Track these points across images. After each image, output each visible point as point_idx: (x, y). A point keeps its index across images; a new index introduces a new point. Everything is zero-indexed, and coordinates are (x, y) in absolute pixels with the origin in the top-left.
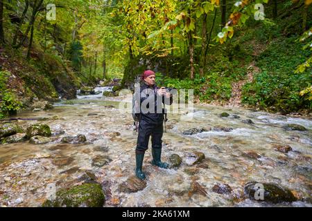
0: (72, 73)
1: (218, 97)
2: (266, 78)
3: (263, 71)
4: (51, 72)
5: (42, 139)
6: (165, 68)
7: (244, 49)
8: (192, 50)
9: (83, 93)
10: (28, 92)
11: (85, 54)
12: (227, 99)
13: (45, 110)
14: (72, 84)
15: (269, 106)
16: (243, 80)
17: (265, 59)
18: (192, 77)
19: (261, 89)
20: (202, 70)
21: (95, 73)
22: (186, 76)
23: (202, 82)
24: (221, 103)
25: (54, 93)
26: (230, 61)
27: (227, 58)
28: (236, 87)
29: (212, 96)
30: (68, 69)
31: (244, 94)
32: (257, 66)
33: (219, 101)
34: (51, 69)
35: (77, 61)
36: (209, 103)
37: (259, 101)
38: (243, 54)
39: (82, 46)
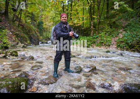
0: (39, 34)
1: (105, 45)
2: (129, 35)
3: (127, 33)
4: (29, 33)
5: (11, 57)
6: (80, 32)
7: (117, 23)
8: (92, 22)
9: (42, 43)
10: (16, 40)
11: (44, 26)
12: (109, 46)
13: (22, 48)
14: (38, 39)
15: (131, 49)
16: (117, 37)
17: (128, 27)
18: (92, 35)
19: (127, 41)
20: (97, 32)
21: (49, 35)
22: (89, 35)
23: (97, 38)
24: (106, 47)
25: (29, 42)
26: (111, 28)
27: (109, 27)
28: (113, 40)
29: (102, 44)
30: (37, 33)
31: (118, 43)
32: (124, 31)
33: (105, 47)
34: (29, 32)
35: (41, 29)
36: (100, 47)
37: (125, 46)
38: (117, 25)
39: (43, 23)
